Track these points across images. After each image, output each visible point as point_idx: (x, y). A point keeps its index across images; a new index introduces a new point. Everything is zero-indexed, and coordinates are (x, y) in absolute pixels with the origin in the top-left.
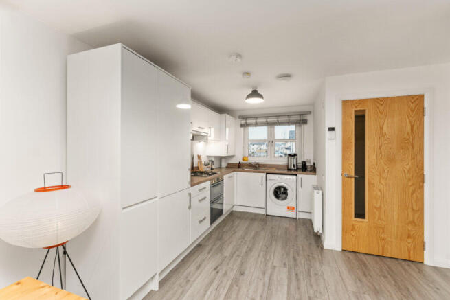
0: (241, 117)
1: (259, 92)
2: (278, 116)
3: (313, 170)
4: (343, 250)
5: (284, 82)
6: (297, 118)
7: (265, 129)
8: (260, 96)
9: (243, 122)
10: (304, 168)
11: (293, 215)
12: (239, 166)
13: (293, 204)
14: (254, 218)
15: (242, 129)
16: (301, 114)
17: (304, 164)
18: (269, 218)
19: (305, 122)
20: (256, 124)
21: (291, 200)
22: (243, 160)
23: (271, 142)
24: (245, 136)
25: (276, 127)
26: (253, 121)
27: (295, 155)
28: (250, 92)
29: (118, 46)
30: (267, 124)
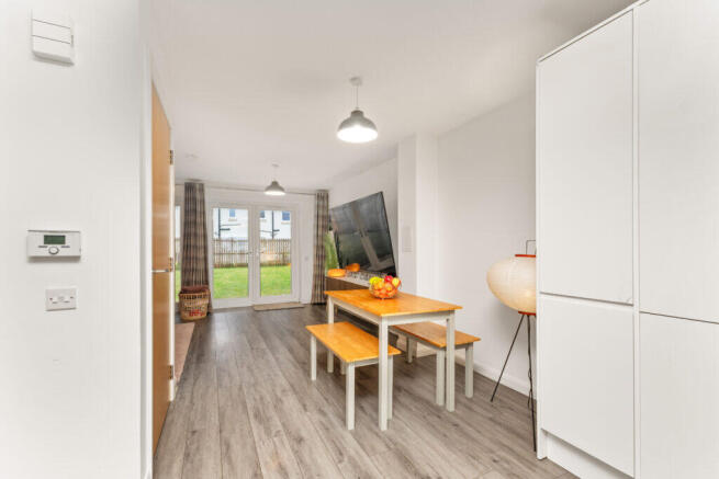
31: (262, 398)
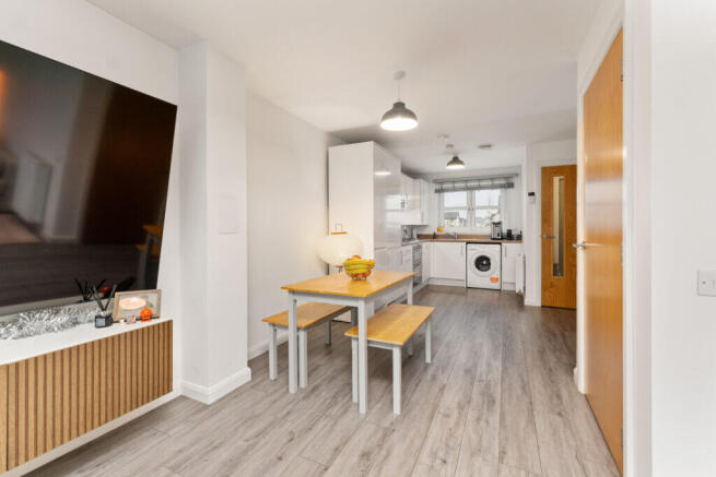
0: (436, 182)
1: (460, 159)
2: (479, 180)
3: (519, 238)
4: (543, 306)
5: (485, 151)
6: (503, 182)
7: (464, 194)
8: (461, 163)
9: (438, 187)
10: (509, 237)
11: (496, 286)
12: (434, 237)
13: (497, 275)
14: (452, 291)
15: (437, 195)
16: (507, 178)
17: (509, 232)
18: (469, 291)
19: (511, 185)
20: (454, 190)
21: (494, 271)
22: (438, 230)
23: (471, 209)
24: (441, 202)
25: (477, 192)
26: (450, 185)
27: (499, 223)
28: (451, 159)
29: (371, 143)
30: (467, 189)
31: (478, 419)
